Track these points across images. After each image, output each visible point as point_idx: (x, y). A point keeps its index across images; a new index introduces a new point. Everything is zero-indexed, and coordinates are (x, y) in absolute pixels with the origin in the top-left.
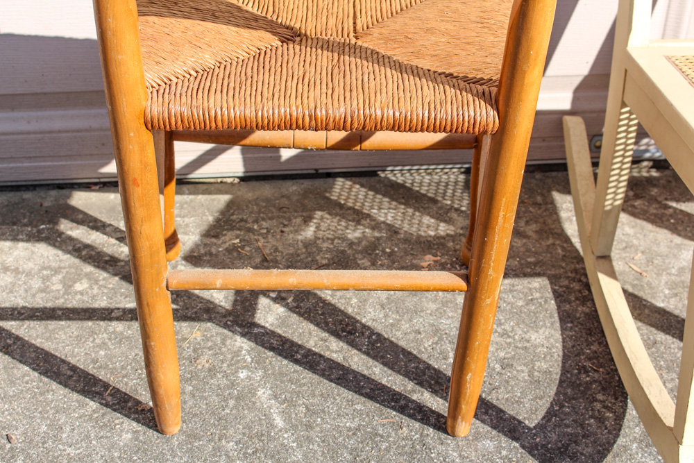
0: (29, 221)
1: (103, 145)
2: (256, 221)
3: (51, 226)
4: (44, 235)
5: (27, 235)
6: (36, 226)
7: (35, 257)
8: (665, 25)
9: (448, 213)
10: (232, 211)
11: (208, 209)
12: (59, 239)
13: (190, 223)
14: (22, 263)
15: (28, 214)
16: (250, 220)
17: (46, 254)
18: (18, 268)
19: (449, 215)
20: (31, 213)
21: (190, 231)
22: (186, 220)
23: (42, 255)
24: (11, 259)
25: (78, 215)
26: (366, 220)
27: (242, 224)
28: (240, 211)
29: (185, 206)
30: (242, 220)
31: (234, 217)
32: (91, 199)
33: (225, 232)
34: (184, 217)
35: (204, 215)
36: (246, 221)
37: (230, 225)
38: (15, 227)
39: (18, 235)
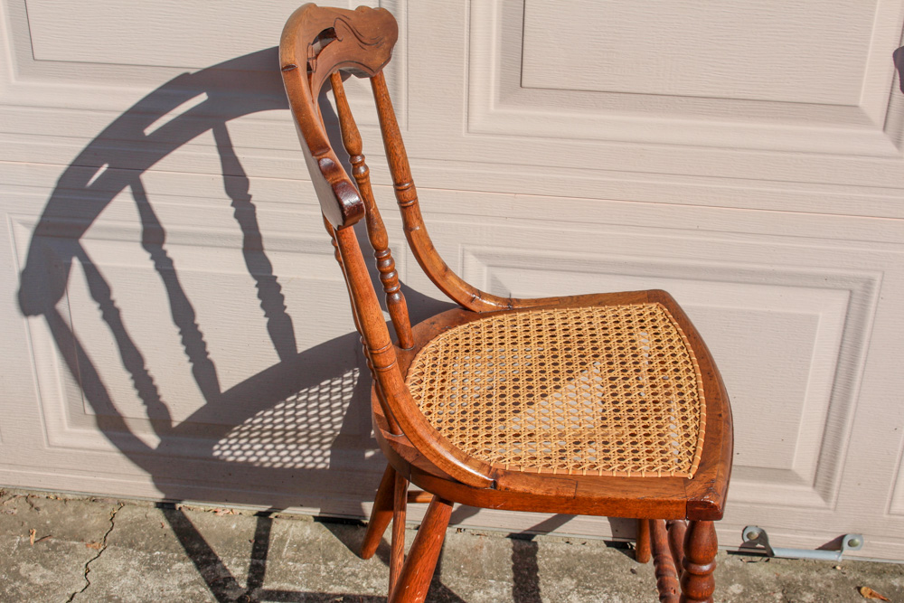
0: (146, 544)
1: (230, 475)
2: (366, 578)
3: (165, 554)
4: (155, 564)
5: (139, 561)
6: (151, 552)
7: (140, 589)
8: (826, 425)
9: (569, 594)
10: (346, 561)
11: (323, 555)
12: (168, 570)
13: (301, 570)
14: (126, 593)
15: (147, 536)
16: (361, 575)
17: (151, 586)
18: (121, 599)
19: (569, 597)
20: (151, 535)
21: (298, 580)
22: (298, 565)
23: (148, 587)
24: (117, 588)
25: (194, 544)
26: (479, 592)
27: (352, 578)
28: (354, 564)
29: (302, 548)
30: (354, 574)
31: (346, 570)
32: (213, 526)
33: (332, 586)
34: (296, 562)
35: (317, 562)
36: (356, 576)
37: (340, 578)
38: (131, 550)
39: (130, 560)
